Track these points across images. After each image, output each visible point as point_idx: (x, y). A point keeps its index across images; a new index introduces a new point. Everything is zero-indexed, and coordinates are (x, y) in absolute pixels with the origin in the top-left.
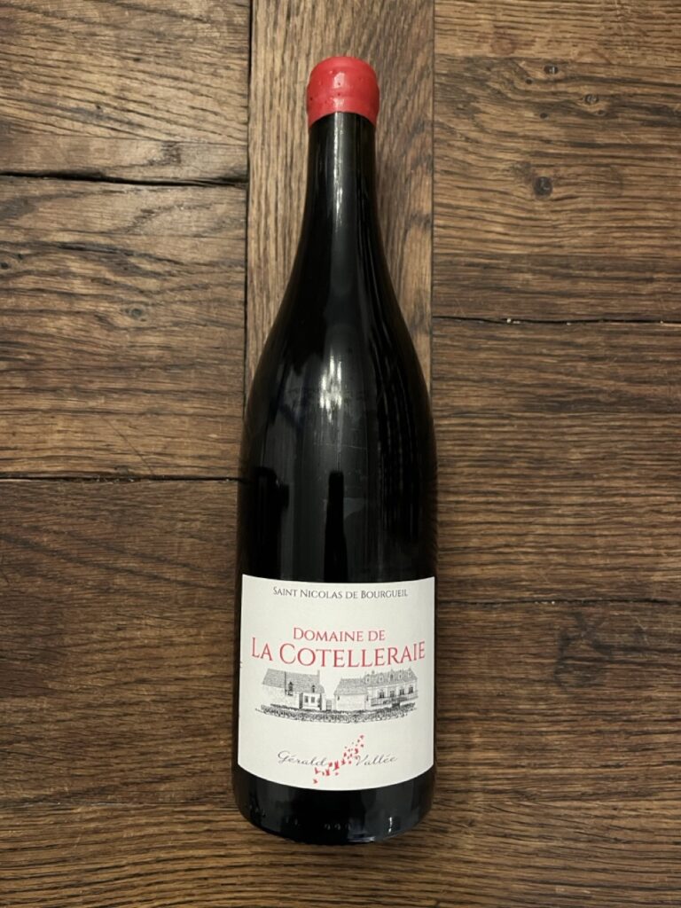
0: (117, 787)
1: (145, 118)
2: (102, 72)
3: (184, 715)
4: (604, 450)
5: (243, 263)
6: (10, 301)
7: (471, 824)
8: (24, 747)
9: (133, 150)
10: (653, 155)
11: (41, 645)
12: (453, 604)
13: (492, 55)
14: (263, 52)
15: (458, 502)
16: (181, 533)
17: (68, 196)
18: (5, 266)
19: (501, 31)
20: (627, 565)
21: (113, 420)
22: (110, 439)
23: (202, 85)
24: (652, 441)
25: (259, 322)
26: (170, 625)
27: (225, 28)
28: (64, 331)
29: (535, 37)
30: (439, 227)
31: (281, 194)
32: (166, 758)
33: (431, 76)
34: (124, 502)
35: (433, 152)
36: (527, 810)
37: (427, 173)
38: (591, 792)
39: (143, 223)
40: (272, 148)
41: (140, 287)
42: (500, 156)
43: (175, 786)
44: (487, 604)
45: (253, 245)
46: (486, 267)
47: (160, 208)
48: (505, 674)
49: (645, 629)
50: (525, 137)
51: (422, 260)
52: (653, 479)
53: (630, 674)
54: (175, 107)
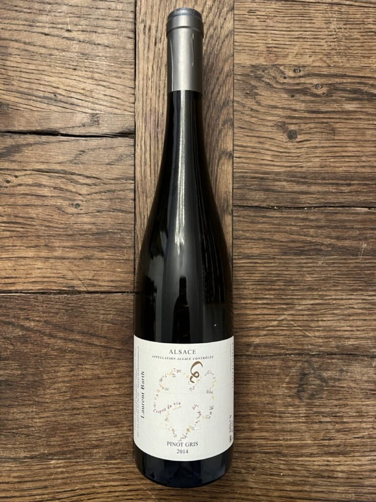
0: (72, 450)
1: (80, 101)
2: (57, 76)
3: (106, 414)
4: (324, 276)
5: (133, 179)
6: (11, 200)
7: (253, 470)
8: (25, 431)
9: (74, 118)
10: (352, 117)
11: (31, 379)
12: (244, 357)
13: (265, 63)
14: (142, 64)
15: (247, 304)
16: (102, 321)
17: (40, 144)
18: (8, 182)
19: (270, 49)
20: (336, 336)
21: (66, 262)
22: (65, 272)
23: (110, 83)
24: (350, 271)
25: (141, 209)
26: (98, 368)
27: (121, 51)
28: (39, 216)
29: (289, 52)
30: (236, 157)
31: (152, 141)
32: (97, 436)
33: (232, 76)
34: (73, 305)
35: (233, 118)
36: (283, 462)
37: (230, 129)
38: (316, 453)
39: (79, 158)
40: (147, 115)
41: (78, 192)
42: (270, 118)
43: (101, 450)
44: (262, 356)
45: (138, 169)
46: (262, 178)
47: (88, 150)
48: (271, 393)
49: (345, 369)
50: (284, 108)
51: (227, 176)
52: (350, 290)
53: (337, 392)
54: (97, 95)
